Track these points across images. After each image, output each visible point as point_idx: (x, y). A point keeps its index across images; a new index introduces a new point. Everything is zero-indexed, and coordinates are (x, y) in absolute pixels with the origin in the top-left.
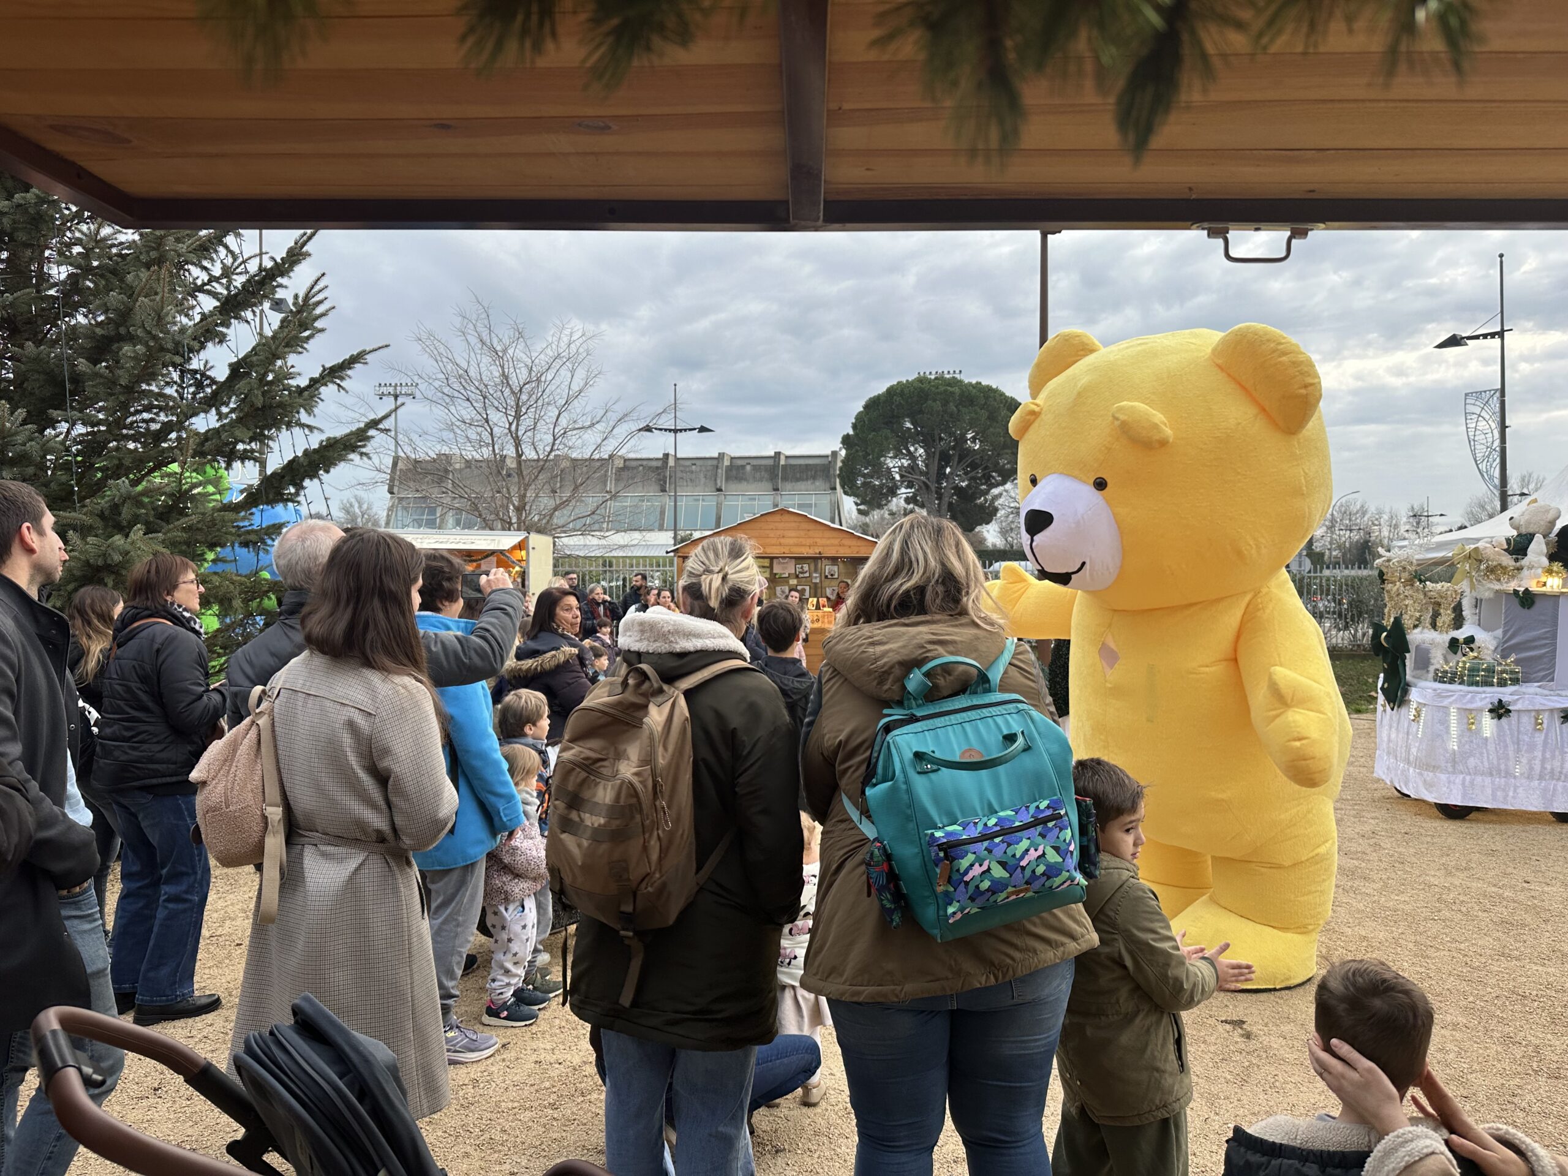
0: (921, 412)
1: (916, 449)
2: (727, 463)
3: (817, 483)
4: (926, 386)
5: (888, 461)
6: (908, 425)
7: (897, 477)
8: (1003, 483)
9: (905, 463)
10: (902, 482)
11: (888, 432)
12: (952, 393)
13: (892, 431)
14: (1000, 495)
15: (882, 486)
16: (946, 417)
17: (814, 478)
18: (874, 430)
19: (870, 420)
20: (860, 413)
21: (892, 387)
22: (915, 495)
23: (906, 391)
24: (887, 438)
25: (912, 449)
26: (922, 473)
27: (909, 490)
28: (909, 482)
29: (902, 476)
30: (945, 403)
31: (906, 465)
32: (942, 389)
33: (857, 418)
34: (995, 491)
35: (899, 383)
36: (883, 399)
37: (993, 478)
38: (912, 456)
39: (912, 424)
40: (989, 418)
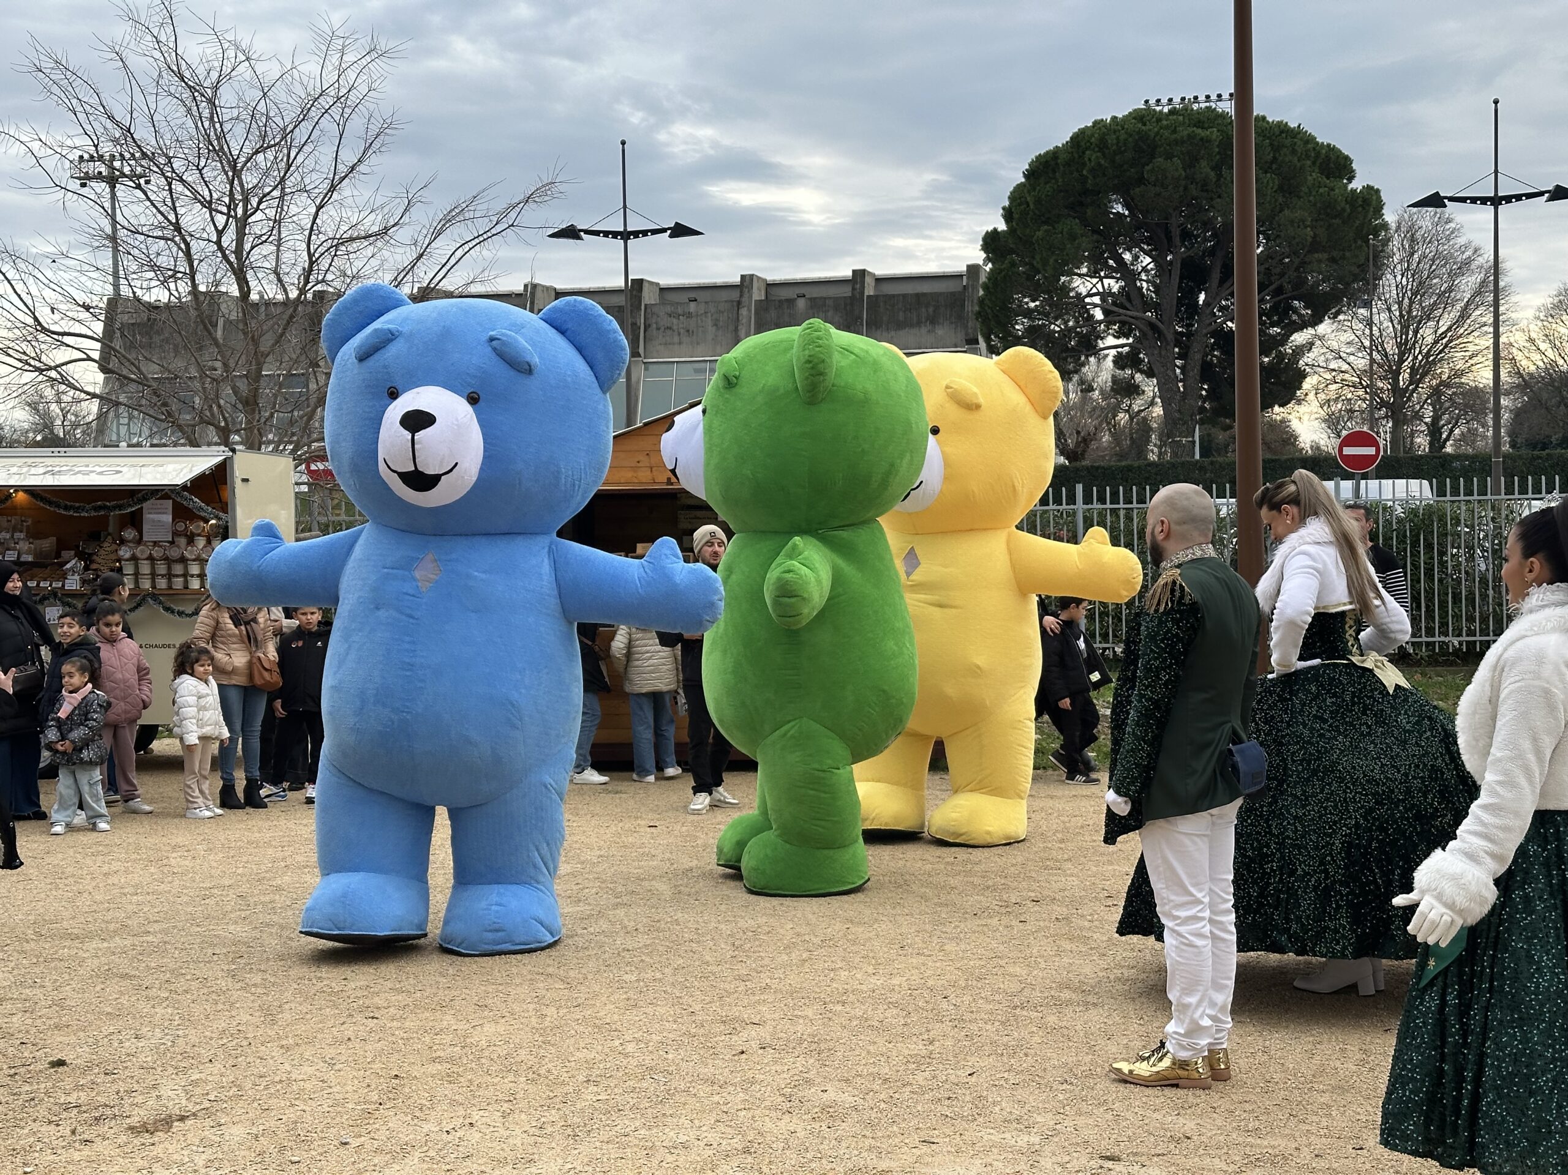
0: (1141, 180)
1: (1136, 258)
2: (758, 294)
3: (940, 332)
4: (1151, 128)
5: (1077, 282)
6: (1119, 208)
7: (1099, 314)
8: (1316, 321)
9: (1114, 285)
10: (1109, 323)
11: (1075, 225)
12: (1206, 141)
13: (1085, 223)
14: (1311, 345)
15: (1066, 333)
16: (1194, 190)
17: (933, 321)
18: (1045, 223)
19: (1038, 201)
20: (1019, 187)
21: (1082, 132)
22: (1134, 351)
23: (1111, 139)
24: (1073, 237)
25: (1127, 257)
26: (1147, 305)
27: (1122, 341)
28: (1123, 323)
29: (1106, 312)
30: (1192, 161)
31: (1115, 290)
32: (1184, 132)
33: (1012, 198)
34: (1299, 338)
35: (1096, 123)
36: (1063, 157)
37: (1296, 311)
38: (1127, 273)
39: (1126, 205)
40: (1281, 188)
